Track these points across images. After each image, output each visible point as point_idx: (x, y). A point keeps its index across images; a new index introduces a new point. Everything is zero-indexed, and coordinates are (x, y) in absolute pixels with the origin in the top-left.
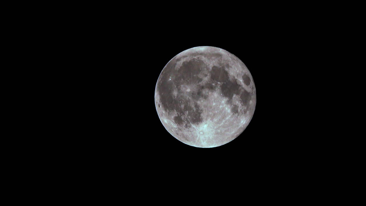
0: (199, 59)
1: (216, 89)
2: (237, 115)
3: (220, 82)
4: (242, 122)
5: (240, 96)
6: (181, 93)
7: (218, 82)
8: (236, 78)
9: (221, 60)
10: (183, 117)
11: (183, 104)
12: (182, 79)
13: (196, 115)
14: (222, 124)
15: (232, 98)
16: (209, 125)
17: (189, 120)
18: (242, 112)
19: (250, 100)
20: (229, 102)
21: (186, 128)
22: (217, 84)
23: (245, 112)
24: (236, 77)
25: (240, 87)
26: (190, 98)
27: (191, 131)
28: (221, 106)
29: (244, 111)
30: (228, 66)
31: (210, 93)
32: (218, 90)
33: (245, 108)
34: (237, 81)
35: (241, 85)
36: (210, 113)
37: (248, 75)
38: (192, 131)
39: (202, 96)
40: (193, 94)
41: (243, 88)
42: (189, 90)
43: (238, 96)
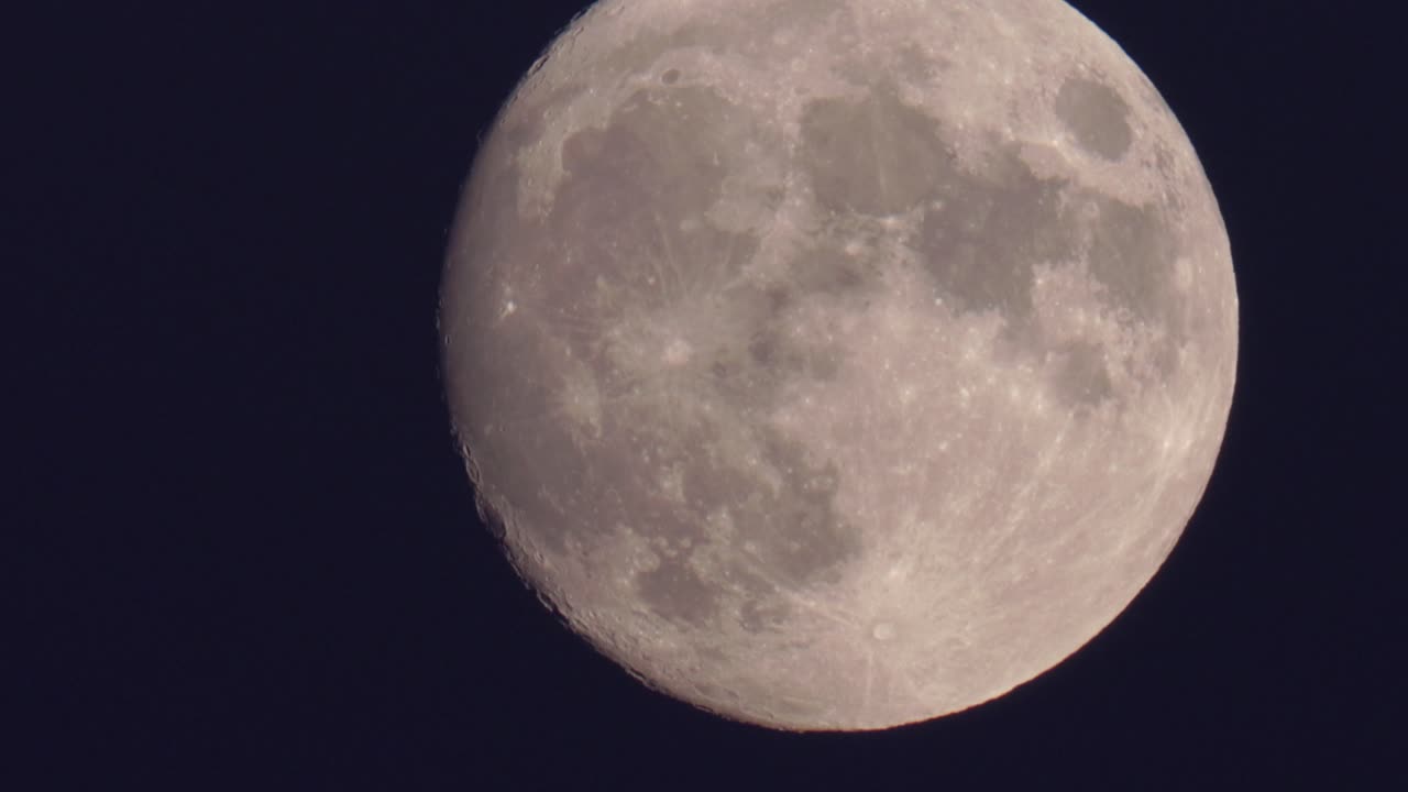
0: (680, 83)
1: (887, 278)
2: (1106, 409)
3: (895, 211)
4: (1167, 444)
5: (1084, 265)
6: (629, 390)
7: (883, 214)
8: (1012, 138)
9: (847, 39)
10: (701, 565)
11: (669, 464)
12: (601, 282)
13: (801, 517)
14: (1018, 515)
15: (1028, 305)
16: (921, 558)
17: (752, 569)
18: (1141, 377)
19: (1173, 255)
20: (1021, 336)
21: (755, 631)
22: (883, 231)
23: (1166, 363)
24: (1008, 130)
25: (1061, 193)
26: (707, 407)
27: (799, 645)
28: (965, 392)
29: (1157, 363)
30: (918, 64)
31: (849, 323)
32: (902, 277)
33: (1159, 333)
34: (1025, 157)
35: (1063, 176)
36: (903, 470)
37: (1093, 70)
38: (804, 638)
39: (796, 361)
40: (719, 369)
41: (1087, 194)
42: (677, 352)
43: (1071, 265)
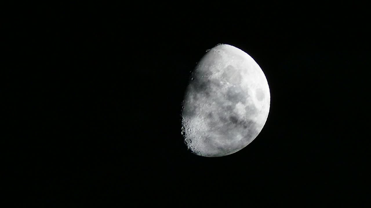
2: (234, 125)
5: (245, 107)
7: (228, 82)
9: (241, 63)
18: (241, 126)
22: (226, 84)
24: (249, 86)
25: (249, 97)
29: (244, 126)
41: (252, 100)
43: (244, 105)
